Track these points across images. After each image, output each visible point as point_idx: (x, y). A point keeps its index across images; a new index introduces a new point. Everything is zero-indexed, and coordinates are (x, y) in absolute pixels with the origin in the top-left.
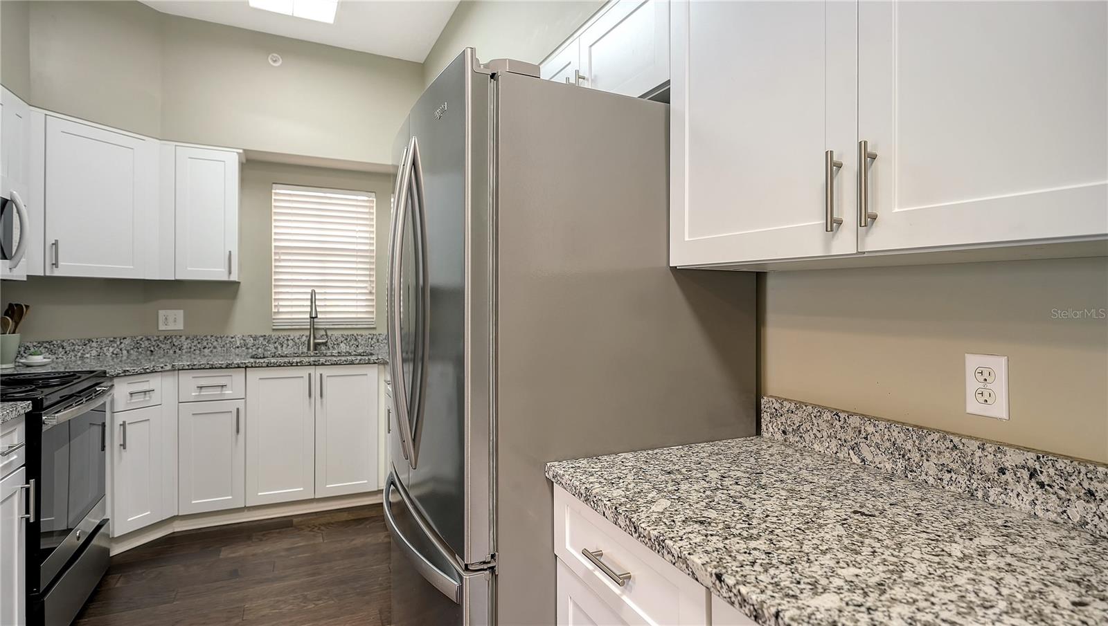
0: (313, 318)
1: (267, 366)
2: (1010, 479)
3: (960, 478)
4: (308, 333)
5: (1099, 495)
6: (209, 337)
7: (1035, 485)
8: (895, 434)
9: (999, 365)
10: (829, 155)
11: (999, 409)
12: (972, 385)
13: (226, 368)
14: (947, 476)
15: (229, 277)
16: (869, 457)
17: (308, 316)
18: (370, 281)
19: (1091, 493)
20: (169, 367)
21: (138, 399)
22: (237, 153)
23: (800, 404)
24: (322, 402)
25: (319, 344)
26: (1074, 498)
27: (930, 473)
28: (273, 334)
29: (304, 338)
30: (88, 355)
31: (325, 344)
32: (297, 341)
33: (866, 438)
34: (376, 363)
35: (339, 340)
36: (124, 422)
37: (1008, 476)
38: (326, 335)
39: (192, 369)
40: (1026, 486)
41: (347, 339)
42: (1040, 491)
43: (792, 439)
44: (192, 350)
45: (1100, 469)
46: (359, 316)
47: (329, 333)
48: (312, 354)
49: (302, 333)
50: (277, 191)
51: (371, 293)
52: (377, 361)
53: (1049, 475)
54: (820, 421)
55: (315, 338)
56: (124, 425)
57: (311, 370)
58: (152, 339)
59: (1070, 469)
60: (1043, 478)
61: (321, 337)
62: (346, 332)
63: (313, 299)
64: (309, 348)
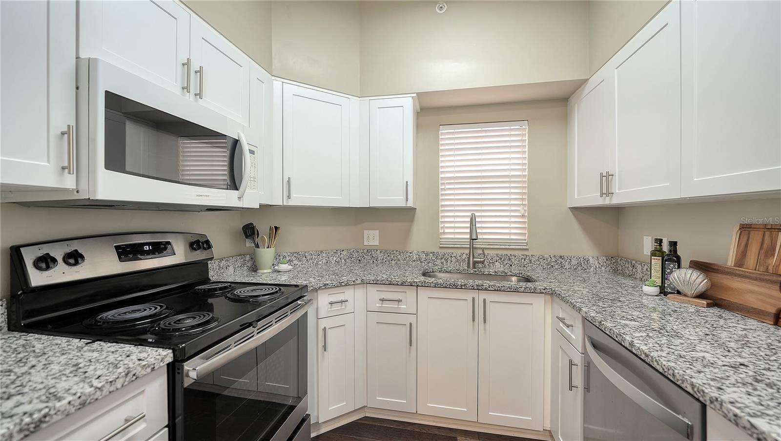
0: (473, 240)
1: (435, 287)
4: (467, 251)
6: (395, 252)
13: (401, 285)
15: (406, 204)
17: (468, 236)
18: (523, 205)
20: (359, 281)
21: (336, 307)
22: (412, 97)
24: (485, 329)
25: (478, 262)
28: (440, 251)
29: (464, 256)
30: (320, 263)
31: (483, 262)
32: (459, 258)
34: (543, 293)
35: (495, 260)
36: (325, 328)
38: (484, 254)
39: (376, 284)
41: (501, 259)
44: (384, 261)
46: (512, 237)
47: (486, 252)
48: (472, 272)
49: (462, 251)
50: (443, 131)
51: (523, 216)
52: (544, 291)
55: (474, 257)
56: (325, 329)
57: (474, 294)
58: (360, 252)
61: (479, 255)
62: (500, 252)
63: (473, 221)
64: (469, 266)
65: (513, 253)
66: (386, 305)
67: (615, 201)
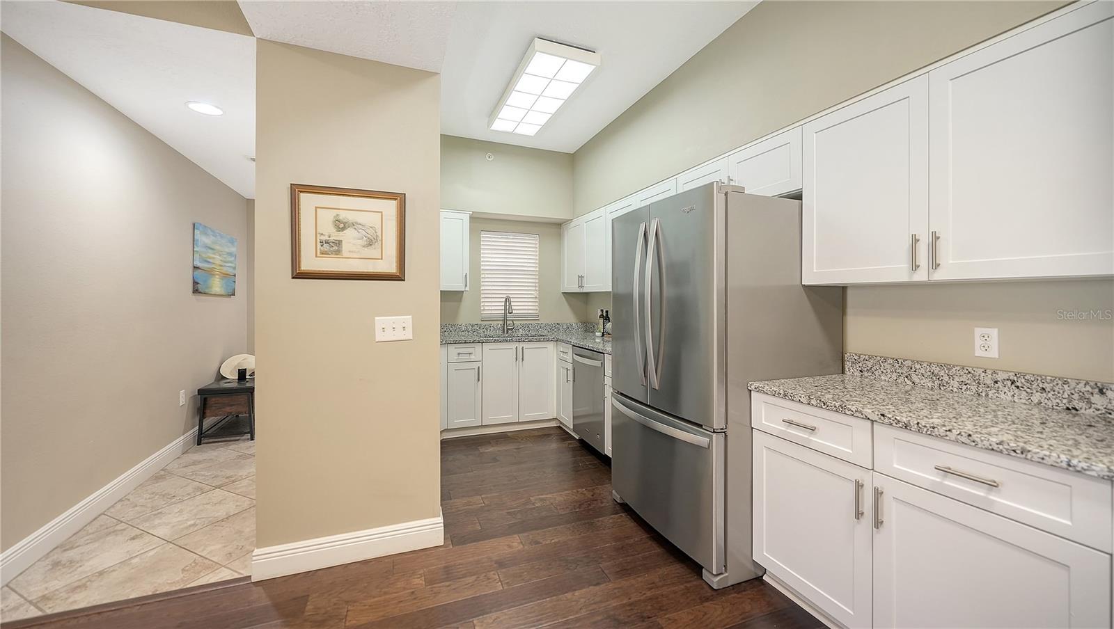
0: (507, 313)
1: (494, 342)
2: (1001, 386)
3: (972, 387)
4: (501, 323)
5: (1047, 390)
7: (1014, 388)
8: (934, 368)
9: (994, 333)
10: (914, 236)
11: (994, 353)
12: (978, 342)
13: (473, 343)
14: (965, 387)
15: (465, 289)
16: (917, 381)
17: (503, 312)
19: (1044, 389)
22: (469, 214)
23: (871, 357)
24: (523, 364)
25: (510, 329)
26: (1034, 392)
27: (955, 386)
28: (482, 323)
29: (501, 326)
31: (513, 329)
32: (497, 327)
33: (915, 371)
35: (519, 327)
37: (1000, 384)
39: (455, 343)
40: (1009, 388)
41: (523, 327)
42: (1017, 390)
43: (866, 374)
45: (1048, 378)
46: (530, 312)
47: (515, 322)
48: (506, 335)
49: (498, 322)
50: (483, 235)
51: (536, 298)
52: (553, 340)
53: (1021, 383)
54: (885, 364)
55: (506, 326)
57: (517, 344)
59: (1033, 379)
60: (1018, 384)
61: (510, 324)
62: (523, 322)
63: (507, 299)
64: (504, 332)
65: (530, 322)
66: (461, 357)
67: (585, 290)
